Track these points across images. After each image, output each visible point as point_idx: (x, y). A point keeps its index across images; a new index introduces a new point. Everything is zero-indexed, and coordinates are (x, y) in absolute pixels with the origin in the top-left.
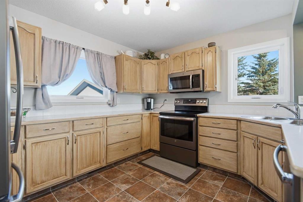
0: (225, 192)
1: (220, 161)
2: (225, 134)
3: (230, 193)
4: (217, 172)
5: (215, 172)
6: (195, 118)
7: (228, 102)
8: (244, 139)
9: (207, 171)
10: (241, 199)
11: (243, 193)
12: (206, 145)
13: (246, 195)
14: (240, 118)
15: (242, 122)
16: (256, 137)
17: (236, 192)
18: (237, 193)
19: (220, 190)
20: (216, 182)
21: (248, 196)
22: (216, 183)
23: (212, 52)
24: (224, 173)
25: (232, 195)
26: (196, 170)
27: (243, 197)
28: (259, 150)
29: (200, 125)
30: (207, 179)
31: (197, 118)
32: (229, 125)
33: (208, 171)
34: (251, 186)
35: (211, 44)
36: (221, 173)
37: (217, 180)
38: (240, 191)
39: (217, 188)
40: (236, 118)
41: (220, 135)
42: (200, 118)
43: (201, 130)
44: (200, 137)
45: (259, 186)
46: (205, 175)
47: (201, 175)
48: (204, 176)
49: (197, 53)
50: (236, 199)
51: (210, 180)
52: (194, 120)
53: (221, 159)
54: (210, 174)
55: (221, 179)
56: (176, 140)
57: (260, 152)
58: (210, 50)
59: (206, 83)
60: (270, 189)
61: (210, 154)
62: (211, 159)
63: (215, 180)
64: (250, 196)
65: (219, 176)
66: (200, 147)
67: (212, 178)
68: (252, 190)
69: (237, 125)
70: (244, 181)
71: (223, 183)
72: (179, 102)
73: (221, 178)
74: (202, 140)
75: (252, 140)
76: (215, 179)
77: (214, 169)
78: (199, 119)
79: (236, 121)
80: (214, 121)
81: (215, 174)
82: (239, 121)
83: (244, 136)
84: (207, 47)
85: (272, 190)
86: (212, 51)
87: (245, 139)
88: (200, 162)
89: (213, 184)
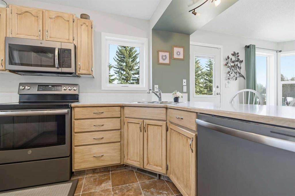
0: (118, 192)
1: (102, 158)
2: (109, 124)
3: (123, 189)
4: (98, 173)
5: (96, 173)
6: (69, 109)
7: (102, 89)
8: (128, 125)
9: (86, 178)
10: (135, 190)
11: (133, 182)
12: (83, 144)
13: (136, 182)
14: (124, 104)
15: (125, 108)
16: (142, 120)
17: (127, 185)
18: (129, 185)
19: (112, 193)
20: (103, 185)
21: (138, 182)
22: (104, 187)
23: (87, 26)
24: (106, 169)
25: (127, 190)
26: (71, 184)
27: (135, 186)
28: (145, 132)
29: (75, 118)
30: (91, 189)
31: (71, 108)
32: (114, 113)
33: (87, 176)
34: (133, 171)
35: (85, 16)
36: (103, 172)
37: (103, 182)
38: (130, 181)
39: (108, 193)
40: (120, 104)
41: (102, 127)
42: (76, 108)
43: (77, 125)
44: (76, 134)
45: (145, 167)
46: (87, 184)
47: (81, 187)
48: (86, 186)
49: (65, 20)
50: (132, 193)
51: (95, 187)
52: (68, 112)
53: (105, 155)
54: (92, 179)
55: (107, 179)
56: (30, 151)
57: (145, 134)
58: (86, 22)
59: (79, 63)
60: (155, 165)
61: (92, 153)
62: (92, 159)
63: (101, 184)
64: (139, 181)
65: (102, 176)
66: (76, 149)
67: (97, 183)
68: (136, 174)
69: (121, 111)
70: (126, 168)
71: (110, 183)
72: (29, 89)
73: (106, 177)
74: (78, 139)
75: (138, 125)
76: (101, 182)
77: (94, 171)
78: (74, 110)
79: (119, 108)
80: (95, 110)
81: (97, 176)
82: (122, 107)
83: (128, 122)
84: (80, 17)
85: (157, 166)
86: (87, 24)
87: (130, 125)
88: (75, 170)
89: (102, 191)
